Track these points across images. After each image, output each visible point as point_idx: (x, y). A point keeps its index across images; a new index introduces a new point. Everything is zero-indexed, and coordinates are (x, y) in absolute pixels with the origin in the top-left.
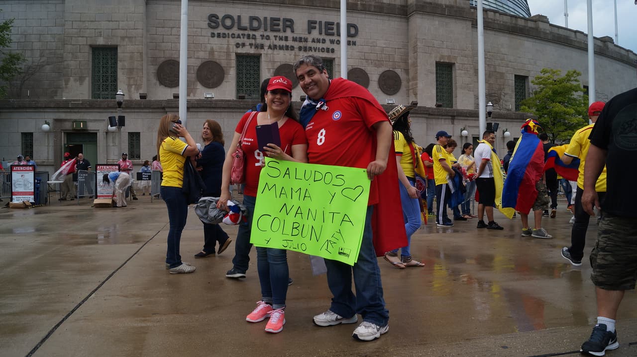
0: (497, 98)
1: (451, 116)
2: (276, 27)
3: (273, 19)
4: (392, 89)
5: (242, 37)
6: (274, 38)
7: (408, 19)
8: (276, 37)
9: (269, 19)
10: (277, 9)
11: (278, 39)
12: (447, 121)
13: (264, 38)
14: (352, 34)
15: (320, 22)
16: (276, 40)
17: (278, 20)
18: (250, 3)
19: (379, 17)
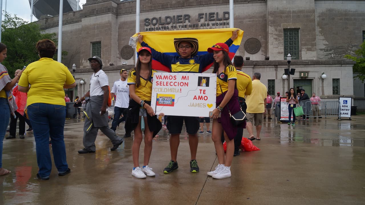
0: (344, 49)
1: (274, 65)
2: (180, 21)
3: (178, 16)
4: (254, 50)
5: (161, 29)
6: (179, 27)
7: (266, 3)
8: (180, 26)
9: (176, 17)
10: (181, 10)
11: (181, 27)
12: (271, 69)
13: (173, 28)
14: (227, 18)
15: (206, 14)
16: (180, 28)
17: (181, 16)
18: (166, 9)
19: (245, 5)
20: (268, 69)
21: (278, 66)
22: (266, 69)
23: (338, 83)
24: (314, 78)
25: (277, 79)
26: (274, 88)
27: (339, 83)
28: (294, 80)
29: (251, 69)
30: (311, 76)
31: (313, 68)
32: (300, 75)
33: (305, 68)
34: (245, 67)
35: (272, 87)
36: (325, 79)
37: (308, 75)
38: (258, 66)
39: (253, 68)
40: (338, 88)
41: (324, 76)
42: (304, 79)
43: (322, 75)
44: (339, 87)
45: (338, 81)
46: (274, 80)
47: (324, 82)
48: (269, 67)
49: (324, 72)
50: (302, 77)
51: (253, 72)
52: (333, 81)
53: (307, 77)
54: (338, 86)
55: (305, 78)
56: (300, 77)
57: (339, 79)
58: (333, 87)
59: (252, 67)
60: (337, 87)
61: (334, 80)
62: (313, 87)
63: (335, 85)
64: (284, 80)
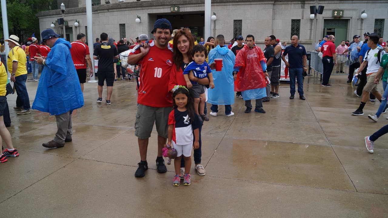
20: (293, 5)
21: (306, 3)
22: (290, 5)
23: (381, 24)
24: (351, 18)
25: (303, 18)
26: (299, 30)
27: (383, 25)
28: (325, 20)
29: (271, 6)
30: (346, 15)
31: (351, 4)
32: (333, 13)
33: (341, 5)
34: (263, 4)
35: (296, 30)
36: (365, 19)
37: (343, 14)
38: (281, 1)
39: (274, 4)
40: (381, 31)
41: (364, 15)
42: (338, 18)
43: (362, 13)
44: (383, 30)
45: (382, 23)
46: (299, 20)
47: (363, 23)
48: (294, 3)
49: (364, 11)
50: (335, 17)
51: (273, 9)
52: (375, 21)
53: (342, 17)
54: (381, 29)
55: (340, 17)
56: (333, 17)
57: (384, 19)
58: (375, 30)
59: (272, 3)
60: (379, 30)
61: (377, 20)
62: (349, 30)
63: (378, 27)
64: (311, 20)
